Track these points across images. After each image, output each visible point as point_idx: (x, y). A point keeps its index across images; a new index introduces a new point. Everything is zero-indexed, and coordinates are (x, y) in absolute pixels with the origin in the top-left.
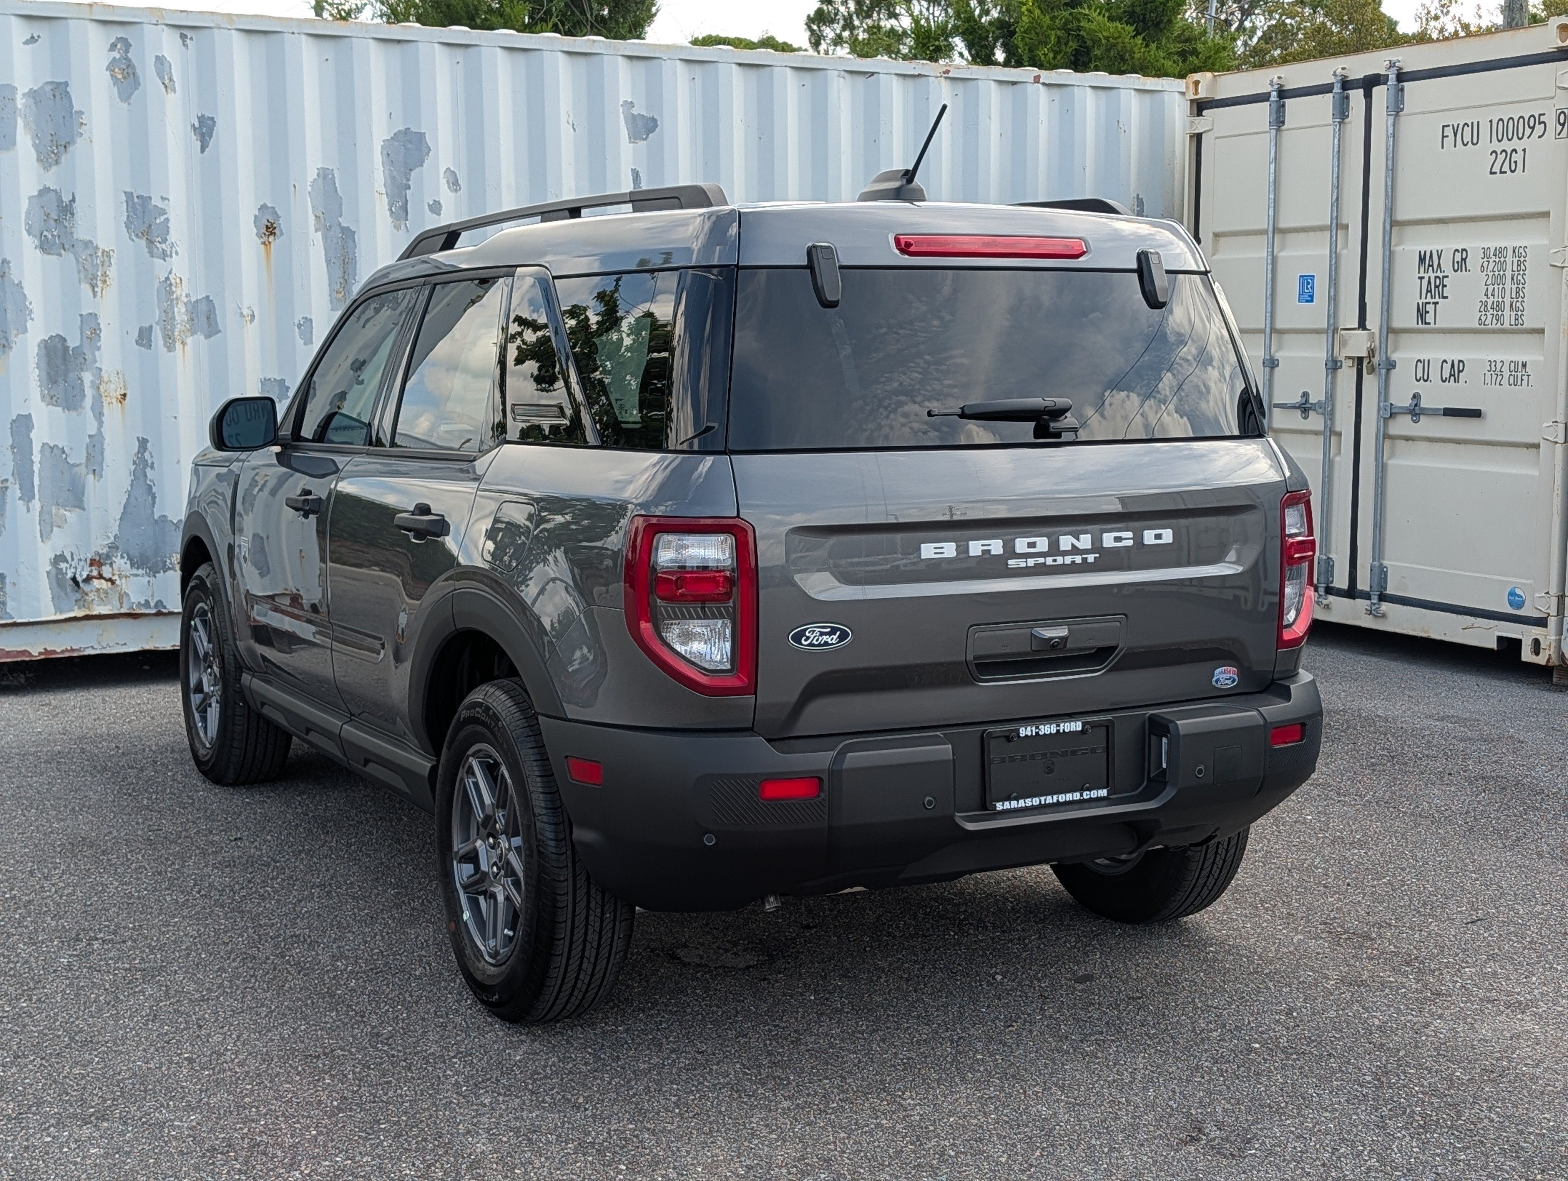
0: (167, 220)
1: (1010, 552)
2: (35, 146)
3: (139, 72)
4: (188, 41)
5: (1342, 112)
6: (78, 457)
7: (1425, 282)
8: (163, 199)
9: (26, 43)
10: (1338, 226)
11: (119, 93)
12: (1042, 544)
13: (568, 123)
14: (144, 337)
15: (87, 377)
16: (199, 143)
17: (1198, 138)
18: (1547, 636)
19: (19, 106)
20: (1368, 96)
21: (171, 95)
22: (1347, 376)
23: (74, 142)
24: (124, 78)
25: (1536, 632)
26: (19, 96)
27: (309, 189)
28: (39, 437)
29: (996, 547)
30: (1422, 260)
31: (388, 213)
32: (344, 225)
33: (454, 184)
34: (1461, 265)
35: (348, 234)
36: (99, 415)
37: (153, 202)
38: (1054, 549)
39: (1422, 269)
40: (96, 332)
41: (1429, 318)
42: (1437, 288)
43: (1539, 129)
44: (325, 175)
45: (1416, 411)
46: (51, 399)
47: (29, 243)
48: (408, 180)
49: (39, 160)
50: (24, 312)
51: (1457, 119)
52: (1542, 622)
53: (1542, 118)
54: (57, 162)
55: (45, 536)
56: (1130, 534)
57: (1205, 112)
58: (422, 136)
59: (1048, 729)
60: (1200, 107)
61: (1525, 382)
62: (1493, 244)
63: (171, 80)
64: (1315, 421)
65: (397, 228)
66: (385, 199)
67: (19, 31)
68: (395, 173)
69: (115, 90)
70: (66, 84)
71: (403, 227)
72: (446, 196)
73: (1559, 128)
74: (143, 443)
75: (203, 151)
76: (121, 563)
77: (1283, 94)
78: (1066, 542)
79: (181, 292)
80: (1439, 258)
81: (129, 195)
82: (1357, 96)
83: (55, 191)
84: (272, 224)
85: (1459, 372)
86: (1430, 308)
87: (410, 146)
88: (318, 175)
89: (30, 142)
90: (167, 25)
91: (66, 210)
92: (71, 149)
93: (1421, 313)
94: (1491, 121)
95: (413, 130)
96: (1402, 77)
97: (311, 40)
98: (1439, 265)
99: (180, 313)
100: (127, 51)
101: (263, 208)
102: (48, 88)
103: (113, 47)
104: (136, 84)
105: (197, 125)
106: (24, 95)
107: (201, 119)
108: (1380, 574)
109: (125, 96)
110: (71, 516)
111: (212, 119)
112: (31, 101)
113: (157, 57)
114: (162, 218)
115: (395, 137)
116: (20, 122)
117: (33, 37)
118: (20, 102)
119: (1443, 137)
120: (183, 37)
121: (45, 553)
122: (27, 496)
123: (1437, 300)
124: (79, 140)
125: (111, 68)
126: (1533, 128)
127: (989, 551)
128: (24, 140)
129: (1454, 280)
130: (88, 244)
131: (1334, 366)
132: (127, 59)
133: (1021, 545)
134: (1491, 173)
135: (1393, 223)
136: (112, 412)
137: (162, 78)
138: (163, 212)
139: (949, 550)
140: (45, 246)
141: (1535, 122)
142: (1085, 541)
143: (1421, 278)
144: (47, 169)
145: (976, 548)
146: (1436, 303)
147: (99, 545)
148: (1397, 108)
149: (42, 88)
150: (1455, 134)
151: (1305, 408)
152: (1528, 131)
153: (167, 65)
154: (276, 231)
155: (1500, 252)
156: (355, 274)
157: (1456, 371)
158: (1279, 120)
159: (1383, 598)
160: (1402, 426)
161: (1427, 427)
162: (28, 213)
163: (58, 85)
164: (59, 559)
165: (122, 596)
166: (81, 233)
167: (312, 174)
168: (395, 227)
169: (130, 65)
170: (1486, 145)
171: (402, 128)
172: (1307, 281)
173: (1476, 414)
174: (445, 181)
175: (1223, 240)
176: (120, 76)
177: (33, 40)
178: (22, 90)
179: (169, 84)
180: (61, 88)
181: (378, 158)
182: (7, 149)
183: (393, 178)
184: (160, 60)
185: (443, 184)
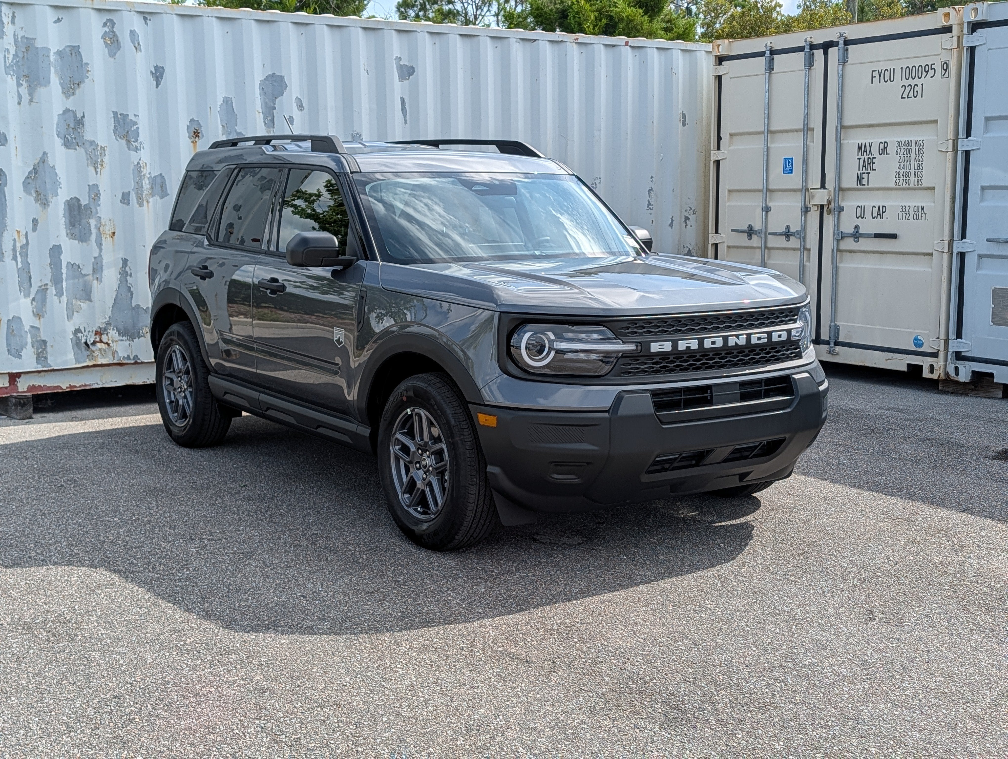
0: (138, 128)
2: (61, 84)
3: (120, 39)
4: (148, 21)
5: (810, 62)
6: (87, 270)
7: (862, 161)
8: (135, 115)
9: (55, 22)
10: (807, 129)
11: (109, 52)
13: (365, 70)
14: (125, 199)
15: (93, 222)
16: (155, 82)
17: (719, 78)
18: (939, 363)
19: (52, 60)
20: (826, 53)
21: (139, 53)
22: (814, 216)
23: (84, 82)
24: (112, 43)
25: (931, 360)
26: (52, 54)
27: (219, 109)
28: (66, 258)
30: (860, 148)
31: (263, 124)
32: (238, 131)
33: (301, 107)
34: (884, 150)
36: (100, 245)
37: (130, 118)
39: (860, 154)
40: (98, 195)
41: (865, 182)
42: (869, 165)
43: (931, 73)
44: (227, 101)
45: (857, 235)
46: (72, 236)
47: (58, 142)
48: (275, 104)
49: (63, 93)
50: (56, 184)
51: (881, 67)
52: (935, 355)
53: (933, 66)
54: (73, 94)
55: (69, 317)
57: (723, 63)
58: (282, 78)
60: (721, 60)
61: (923, 218)
62: (903, 139)
63: (139, 44)
64: (794, 242)
65: (269, 132)
66: (262, 115)
67: (51, 15)
68: (267, 100)
69: (106, 50)
70: (79, 47)
71: (272, 132)
72: (296, 114)
73: (943, 72)
74: (125, 261)
75: (157, 87)
76: (113, 333)
77: (773, 52)
79: (145, 171)
80: (870, 147)
81: (115, 113)
82: (819, 54)
83: (72, 111)
84: (197, 130)
85: (883, 212)
86: (865, 176)
87: (275, 84)
88: (223, 101)
89: (58, 82)
90: (136, 12)
91: (80, 122)
92: (82, 86)
93: (860, 179)
94: (902, 68)
95: (277, 74)
96: (847, 42)
97: (218, 21)
98: (870, 151)
99: (146, 184)
100: (113, 27)
101: (192, 121)
102: (68, 49)
103: (105, 25)
104: (119, 47)
105: (154, 71)
106: (54, 53)
107: (156, 68)
108: (836, 330)
109: (112, 54)
110: (84, 305)
111: (163, 67)
112: (58, 57)
113: (131, 31)
114: (135, 127)
115: (267, 78)
116: (52, 70)
117: (58, 19)
118: (52, 58)
119: (872, 77)
120: (145, 19)
121: (70, 328)
122: (59, 294)
123: (869, 171)
124: (86, 80)
125: (104, 37)
126: (927, 72)
128: (54, 80)
129: (879, 160)
130: (92, 143)
131: (806, 210)
132: (113, 32)
134: (902, 98)
135: (842, 127)
136: (107, 242)
137: (133, 43)
138: (135, 123)
140: (67, 144)
141: (929, 68)
143: (859, 159)
144: (68, 97)
146: (868, 173)
147: (100, 322)
148: (844, 60)
149: (64, 49)
150: (880, 76)
151: (788, 234)
152: (924, 74)
153: (136, 35)
154: (200, 135)
155: (908, 143)
157: (881, 212)
158: (770, 68)
159: (837, 343)
160: (848, 244)
161: (865, 244)
162: (57, 124)
163: (74, 47)
164: (77, 331)
165: (114, 353)
166: (88, 136)
167: (220, 101)
168: (267, 132)
169: (115, 35)
170: (899, 82)
171: (271, 73)
172: (788, 162)
173: (894, 236)
174: (295, 104)
175: (735, 138)
176: (109, 42)
177: (58, 20)
178: (53, 50)
179: (137, 48)
180: (75, 51)
181: (257, 91)
182: (46, 86)
183: (266, 103)
184: (132, 33)
185: (294, 106)
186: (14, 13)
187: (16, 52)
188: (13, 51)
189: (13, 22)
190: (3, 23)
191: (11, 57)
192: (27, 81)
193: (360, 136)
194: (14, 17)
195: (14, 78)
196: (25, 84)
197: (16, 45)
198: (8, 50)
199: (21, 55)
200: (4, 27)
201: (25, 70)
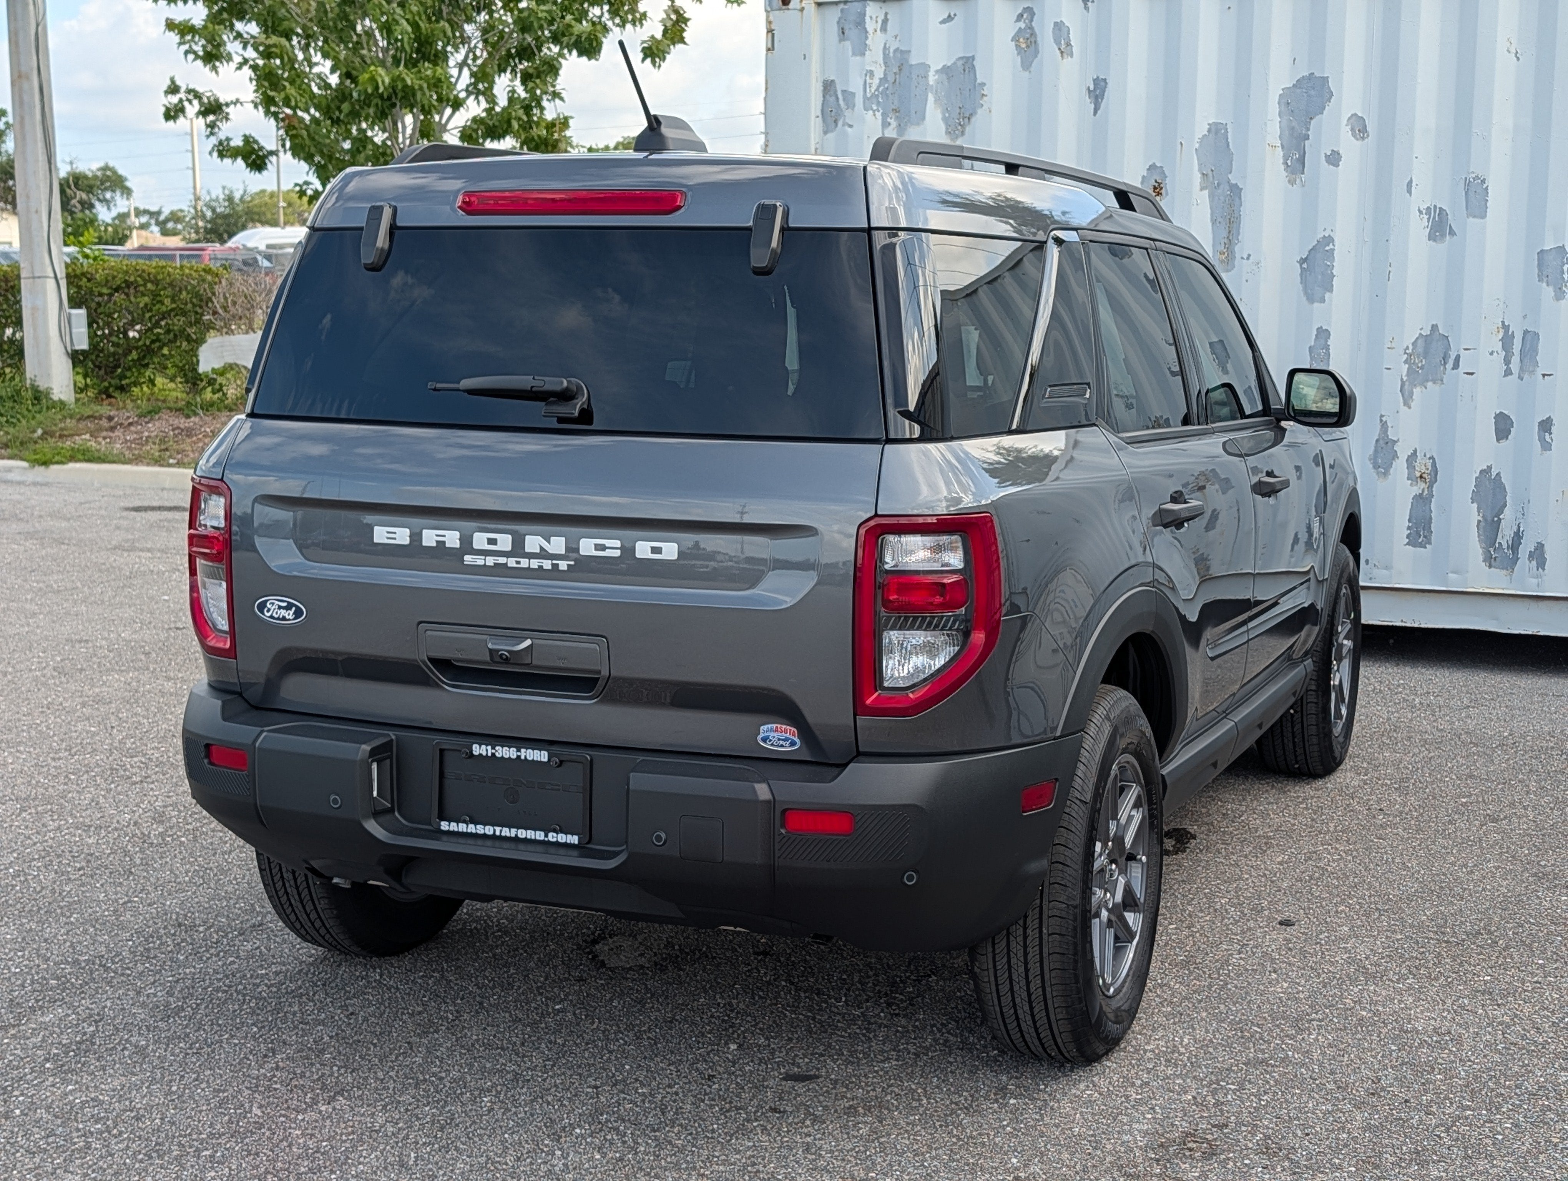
1: (467, 546)
2: (944, 119)
3: (1039, 39)
4: (1090, 4)
9: (943, 22)
11: (1022, 62)
12: (505, 542)
13: (1509, 51)
16: (1093, 106)
19: (931, 83)
21: (1068, 60)
23: (976, 113)
24: (1028, 47)
26: (931, 73)
27: (1197, 146)
29: (452, 539)
31: (1282, 167)
32: (1233, 182)
33: (1363, 132)
35: (1236, 191)
38: (518, 550)
44: (1217, 131)
48: (1308, 129)
49: (948, 132)
54: (963, 133)
56: (617, 543)
58: (1325, 80)
59: (507, 752)
63: (1068, 44)
65: (1292, 182)
66: (1280, 152)
67: (935, 12)
68: (1294, 124)
69: (1019, 59)
70: (973, 58)
71: (1298, 181)
72: (1348, 145)
75: (1095, 113)
78: (533, 543)
84: (1159, 184)
87: (1312, 92)
88: (1209, 131)
89: (940, 116)
92: (973, 120)
95: (1317, 74)
100: (1031, 21)
101: (1152, 168)
102: (960, 63)
103: (1020, 16)
104: (1036, 53)
105: (1092, 88)
106: (937, 72)
107: (1096, 81)
109: (1026, 66)
111: (1105, 80)
112: (944, 77)
113: (1056, 24)
115: (1299, 84)
116: (931, 98)
117: (949, 16)
118: (932, 79)
124: (980, 111)
125: (1015, 39)
127: (444, 542)
128: (936, 114)
132: (1031, 28)
133: (480, 540)
137: (1058, 42)
139: (402, 536)
142: (558, 545)
145: (430, 538)
149: (955, 63)
153: (1065, 30)
154: (1163, 191)
156: (1238, 234)
163: (968, 58)
167: (1201, 129)
168: (1289, 181)
169: (1033, 34)
171: (1306, 74)
174: (1348, 128)
176: (1024, 46)
177: (950, 18)
178: (936, 65)
179: (1066, 50)
180: (968, 63)
181: (1273, 108)
182: (918, 124)
183: (1293, 128)
184: (1059, 26)
185: (1345, 132)
186: (886, 14)
187: (885, 74)
188: (879, 73)
189: (884, 29)
190: (867, 32)
191: (876, 82)
192: (897, 118)
193: (1483, 181)
194: (885, 21)
195: (879, 115)
196: (894, 123)
197: (885, 63)
198: (871, 73)
199: (891, 79)
200: (867, 38)
201: (896, 102)
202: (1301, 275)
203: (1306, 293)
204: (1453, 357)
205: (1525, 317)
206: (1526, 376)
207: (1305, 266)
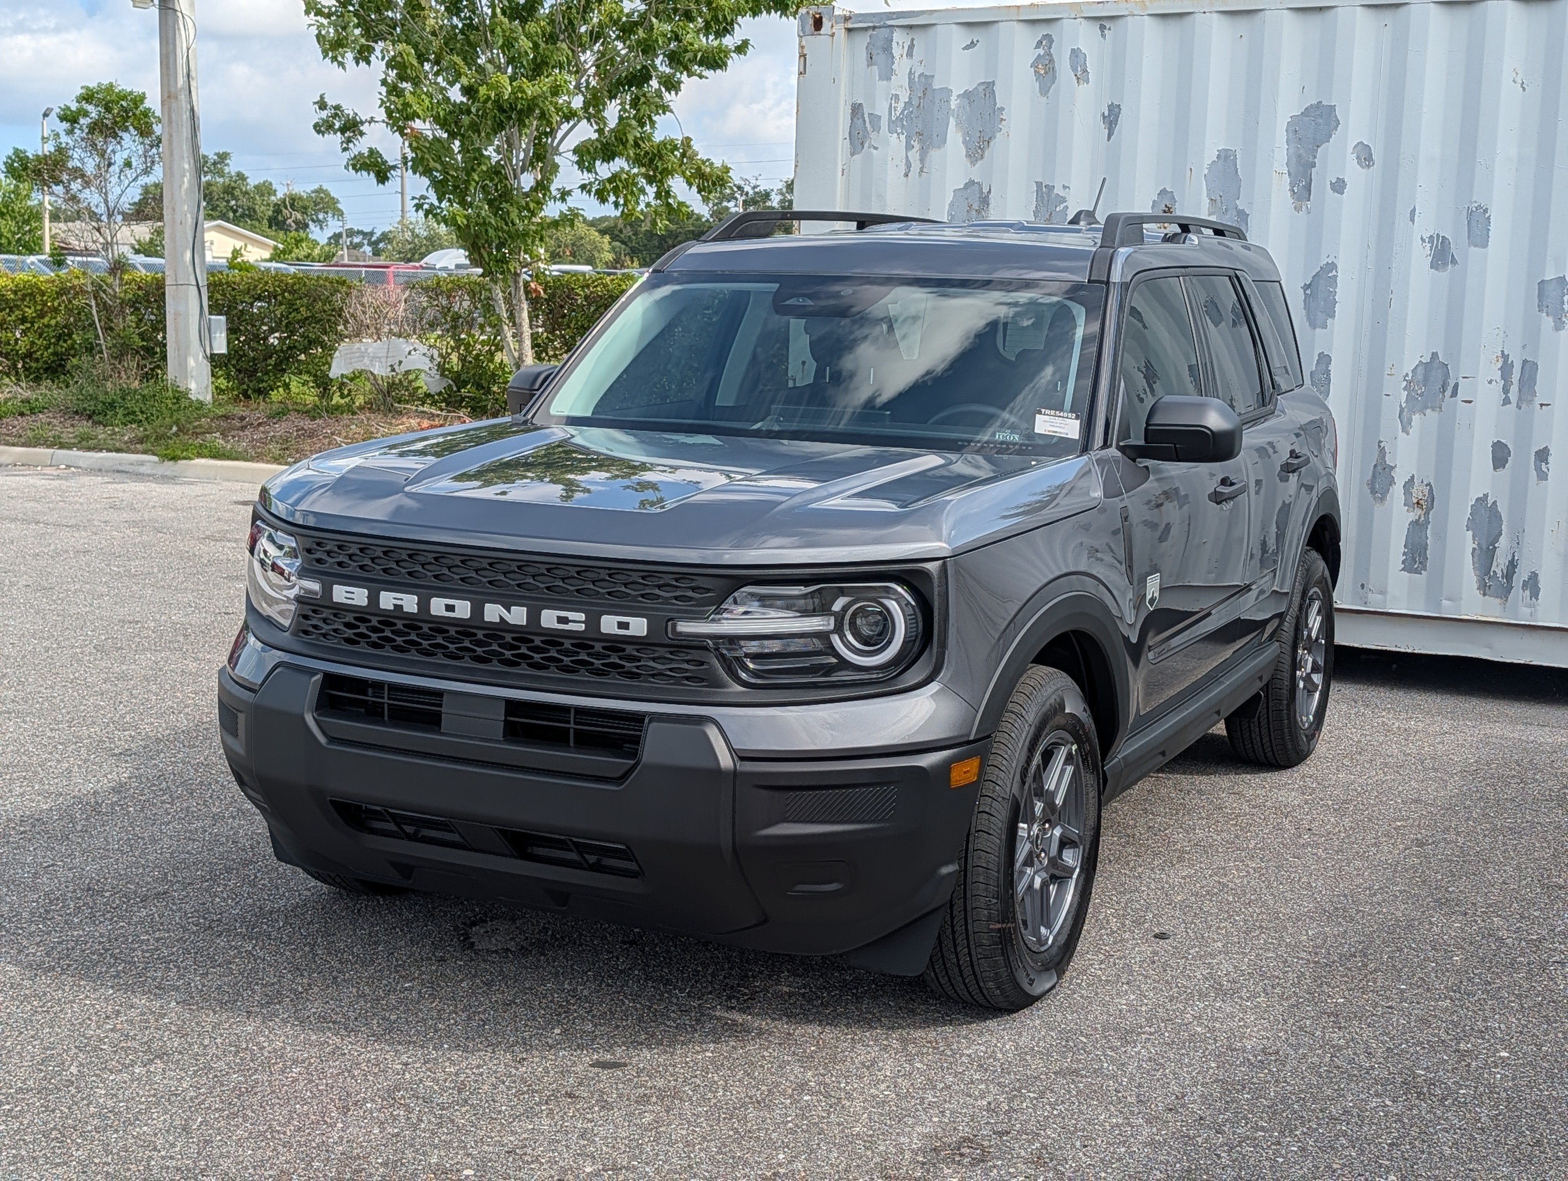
0: (1067, 207)
2: (965, 142)
3: (1056, 65)
4: (1106, 32)
8: (1065, 187)
9: (967, 48)
11: (1040, 88)
13: (1514, 81)
16: (1107, 131)
19: (953, 107)
21: (1084, 86)
23: (995, 137)
24: (1046, 73)
26: (953, 98)
27: (1206, 172)
31: (1289, 194)
32: (1240, 208)
33: (1366, 160)
35: (1243, 217)
37: (1056, 191)
44: (1226, 157)
48: (1315, 157)
49: (968, 156)
54: (982, 157)
58: (1332, 108)
63: (1085, 71)
65: (1298, 209)
66: (1287, 179)
67: (960, 38)
68: (1301, 151)
69: (1038, 85)
70: (993, 83)
71: (1304, 208)
72: (1353, 173)
75: (1109, 139)
81: (1039, 185)
83: (978, 183)
84: (1169, 209)
87: (1320, 121)
88: (1218, 157)
89: (960, 138)
90: (1085, 18)
91: (984, 200)
92: (992, 143)
95: (1324, 103)
97: (1225, 17)
100: (1050, 47)
101: (1163, 192)
102: (981, 88)
103: (1040, 43)
104: (1054, 79)
105: (1106, 114)
106: (958, 96)
107: (1111, 107)
109: (1044, 91)
111: (1119, 106)
112: (966, 101)
113: (1073, 50)
114: (1062, 206)
115: (1306, 112)
116: (952, 122)
117: (972, 42)
118: (954, 103)
120: (1102, 28)
124: (998, 135)
125: (1034, 65)
128: (954, 136)
132: (1050, 55)
137: (1074, 69)
138: (1063, 200)
144: (973, 163)
149: (976, 88)
153: (1081, 57)
162: (952, 205)
163: (988, 84)
167: (1211, 155)
168: (1295, 208)
169: (1051, 61)
171: (1315, 102)
174: (1354, 156)
176: (1042, 72)
177: (972, 44)
178: (957, 91)
179: (1082, 76)
180: (989, 87)
181: (1281, 135)
182: (939, 147)
183: (1300, 156)
184: (1075, 53)
185: (1351, 159)
186: (913, 40)
187: (910, 98)
188: (904, 97)
189: (910, 54)
190: (893, 57)
191: (901, 106)
192: (920, 141)
193: (1486, 211)
194: (911, 47)
195: (903, 137)
196: (917, 146)
197: (910, 87)
198: (897, 97)
199: (915, 102)
200: (893, 63)
201: (920, 126)
202: (1305, 301)
203: (1309, 319)
204: (1452, 385)
205: (1524, 347)
206: (1524, 406)
207: (1308, 292)
